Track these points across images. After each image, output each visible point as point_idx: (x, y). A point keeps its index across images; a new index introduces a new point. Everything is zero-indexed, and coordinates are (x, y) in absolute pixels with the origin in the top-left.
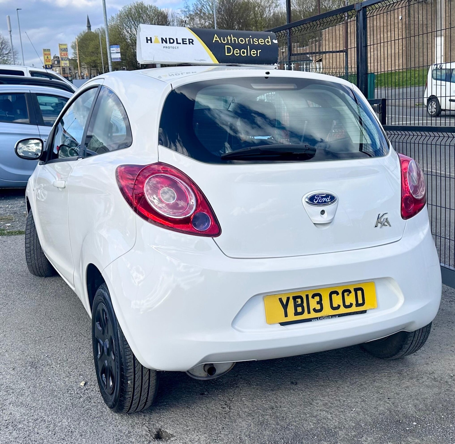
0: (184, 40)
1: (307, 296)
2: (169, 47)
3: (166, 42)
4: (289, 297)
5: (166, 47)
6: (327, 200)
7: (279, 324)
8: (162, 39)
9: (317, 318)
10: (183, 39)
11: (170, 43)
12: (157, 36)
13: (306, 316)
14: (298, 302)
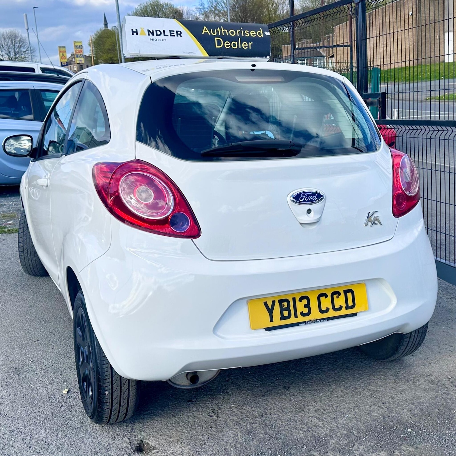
0: (172, 32)
1: (294, 299)
2: (156, 40)
3: (153, 35)
4: (275, 301)
5: (153, 40)
6: (314, 198)
7: (264, 330)
8: (149, 31)
9: (304, 322)
10: (170, 31)
11: (157, 35)
12: (143, 28)
13: (292, 320)
14: (284, 305)
